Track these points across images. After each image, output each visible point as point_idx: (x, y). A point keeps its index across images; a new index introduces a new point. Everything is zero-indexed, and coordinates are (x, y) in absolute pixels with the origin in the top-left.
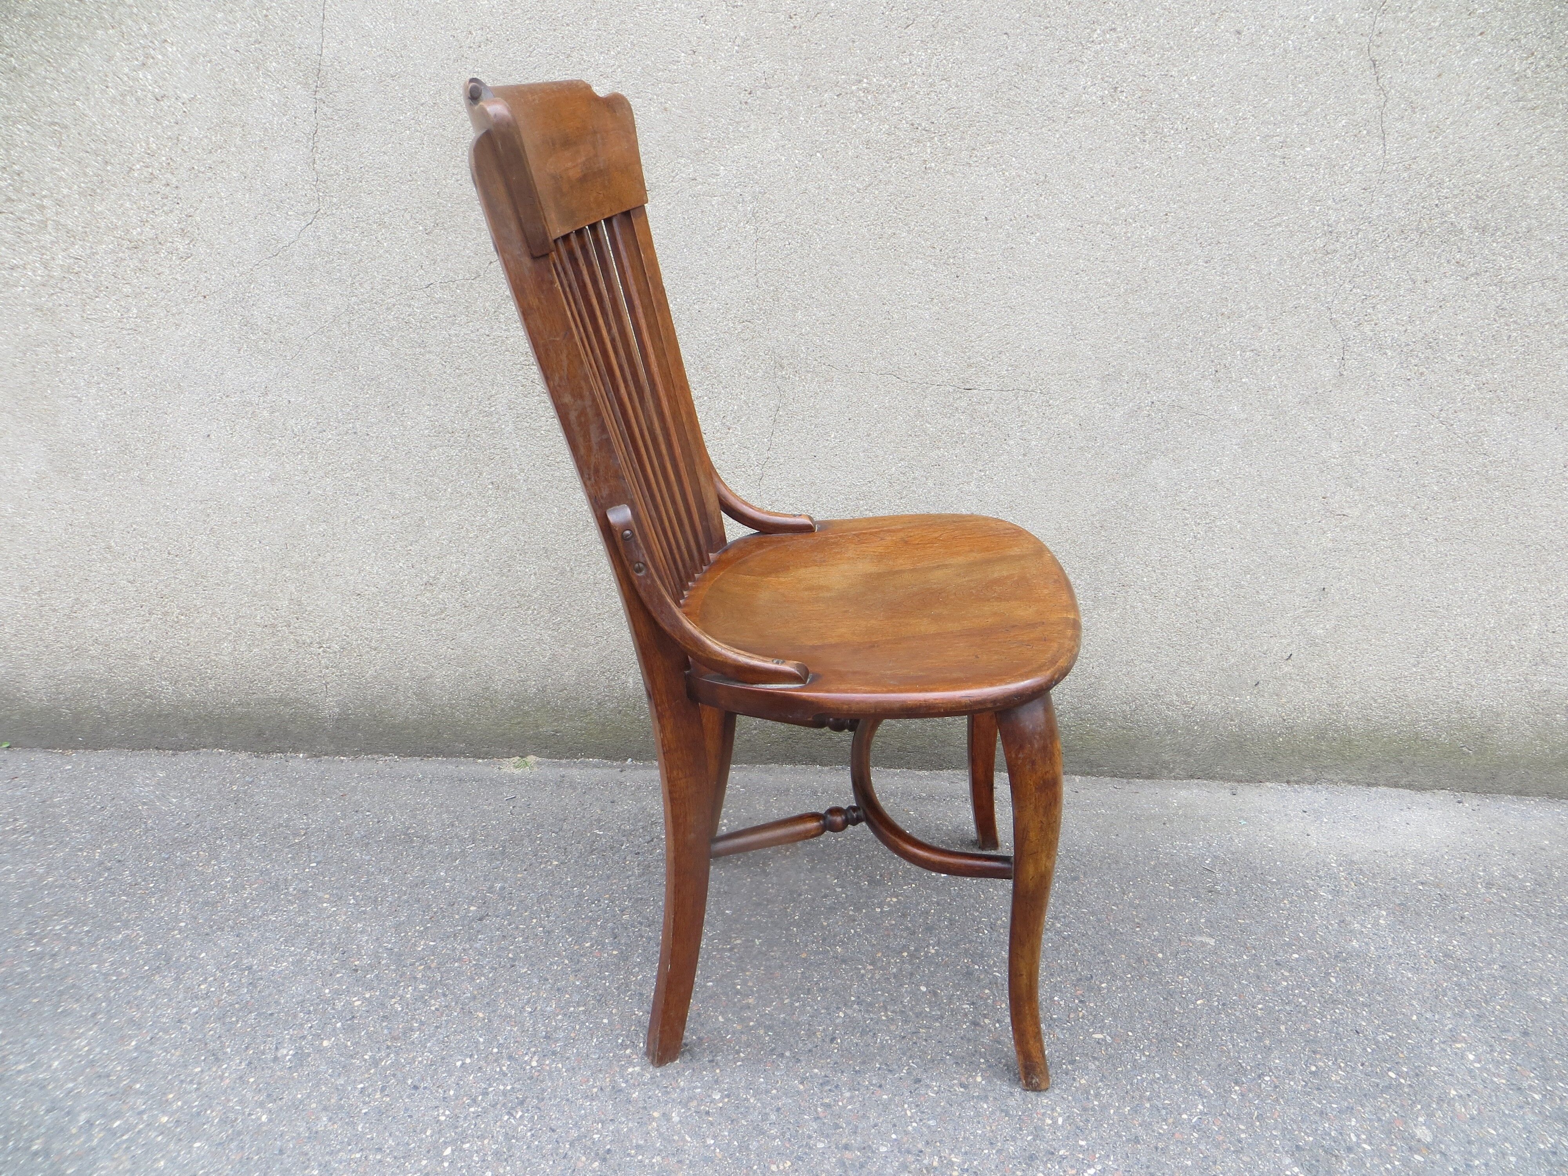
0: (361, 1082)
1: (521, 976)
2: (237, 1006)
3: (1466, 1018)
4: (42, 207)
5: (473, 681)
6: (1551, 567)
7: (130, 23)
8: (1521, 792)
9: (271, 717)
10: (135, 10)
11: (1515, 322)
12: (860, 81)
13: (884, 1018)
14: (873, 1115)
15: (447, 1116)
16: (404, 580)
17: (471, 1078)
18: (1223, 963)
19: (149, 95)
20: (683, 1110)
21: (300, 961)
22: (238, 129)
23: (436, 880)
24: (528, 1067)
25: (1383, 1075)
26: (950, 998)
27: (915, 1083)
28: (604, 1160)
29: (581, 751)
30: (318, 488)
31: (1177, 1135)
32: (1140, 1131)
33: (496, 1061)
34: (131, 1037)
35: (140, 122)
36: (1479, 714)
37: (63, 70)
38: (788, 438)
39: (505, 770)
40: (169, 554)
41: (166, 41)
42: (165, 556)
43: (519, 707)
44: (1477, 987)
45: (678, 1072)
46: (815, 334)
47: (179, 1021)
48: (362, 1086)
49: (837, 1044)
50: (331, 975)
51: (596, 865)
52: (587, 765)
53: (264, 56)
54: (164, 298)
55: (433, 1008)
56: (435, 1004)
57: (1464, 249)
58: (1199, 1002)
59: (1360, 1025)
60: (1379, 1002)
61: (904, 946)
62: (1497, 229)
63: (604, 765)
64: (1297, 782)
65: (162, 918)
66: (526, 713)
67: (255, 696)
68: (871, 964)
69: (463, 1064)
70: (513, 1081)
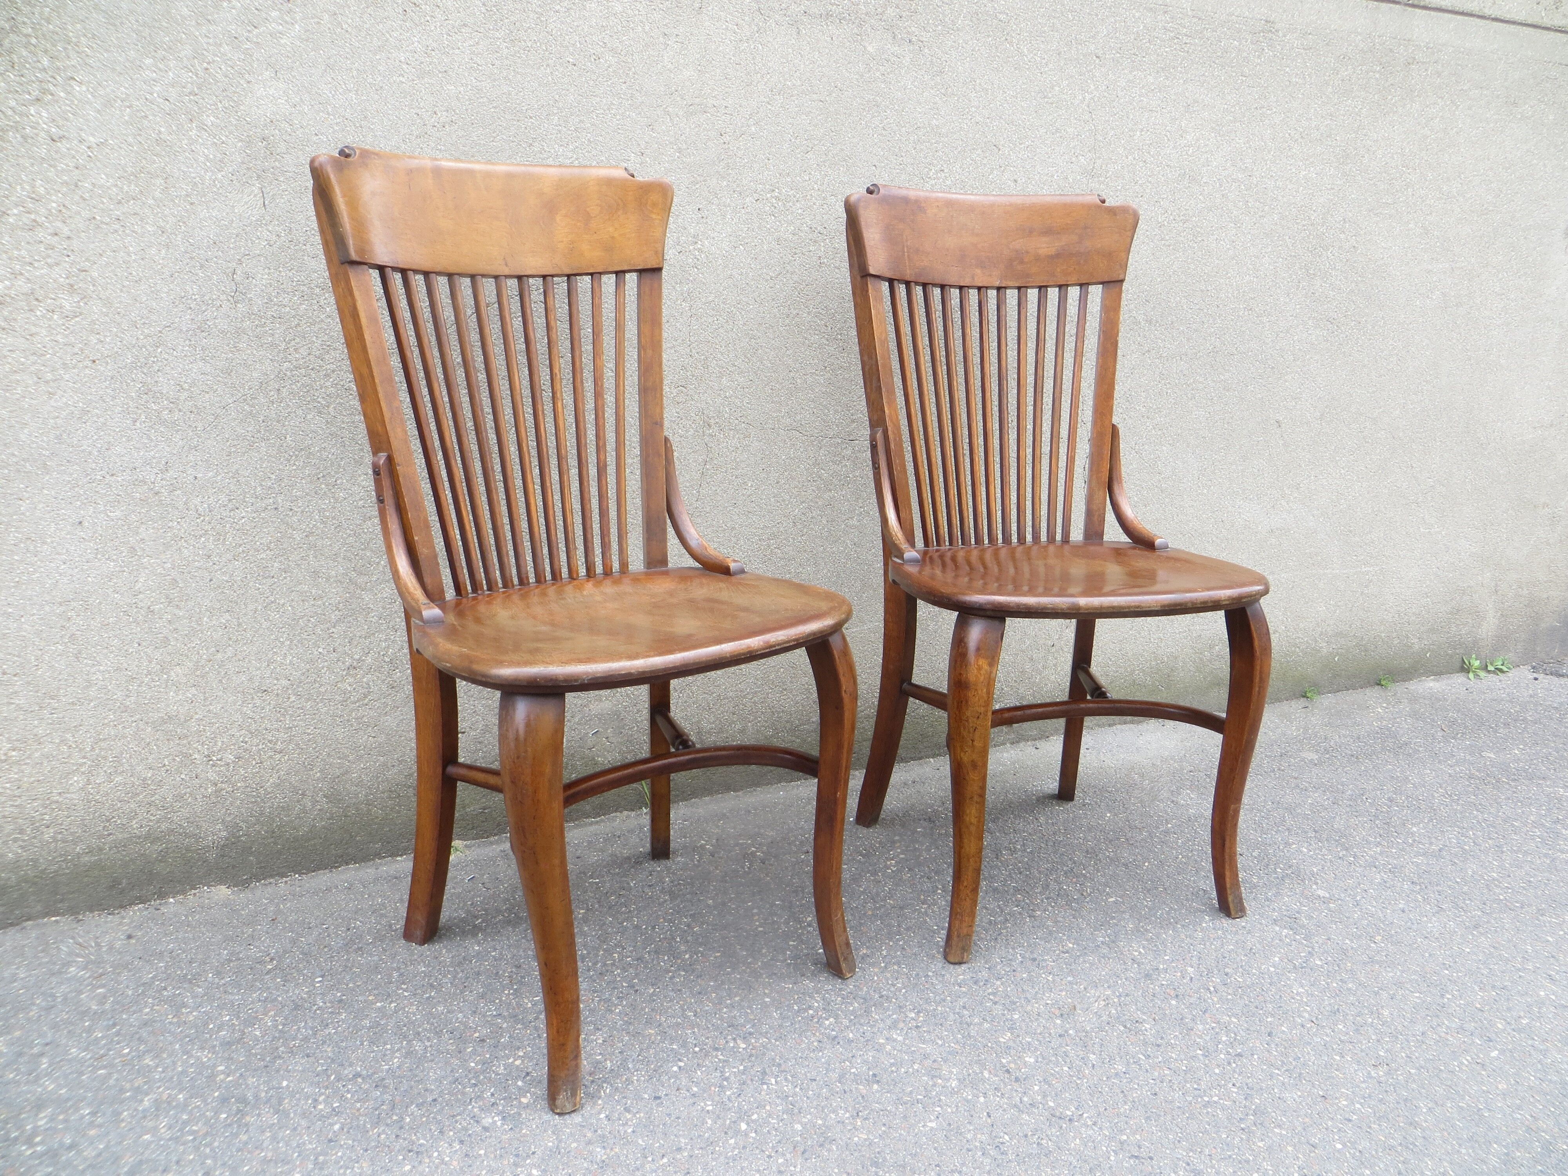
0: (599, 1113)
1: (653, 995)
2: (384, 1107)
7: (24, 53)
9: (131, 860)
10: (34, 41)
11: (1169, 383)
12: (773, 191)
15: (712, 1105)
16: (323, 668)
17: (699, 1074)
19: (43, 134)
20: (898, 1032)
22: (159, 181)
24: (740, 1050)
27: (1034, 961)
30: (224, 573)
33: (706, 1055)
38: (714, 488)
41: (73, 79)
46: (736, 397)
47: (330, 1141)
48: (603, 1115)
50: (460, 1052)
51: (623, 903)
53: (199, 108)
54: (35, 363)
55: (600, 1041)
67: (112, 838)
68: (923, 904)
69: (680, 1068)
70: (739, 1063)
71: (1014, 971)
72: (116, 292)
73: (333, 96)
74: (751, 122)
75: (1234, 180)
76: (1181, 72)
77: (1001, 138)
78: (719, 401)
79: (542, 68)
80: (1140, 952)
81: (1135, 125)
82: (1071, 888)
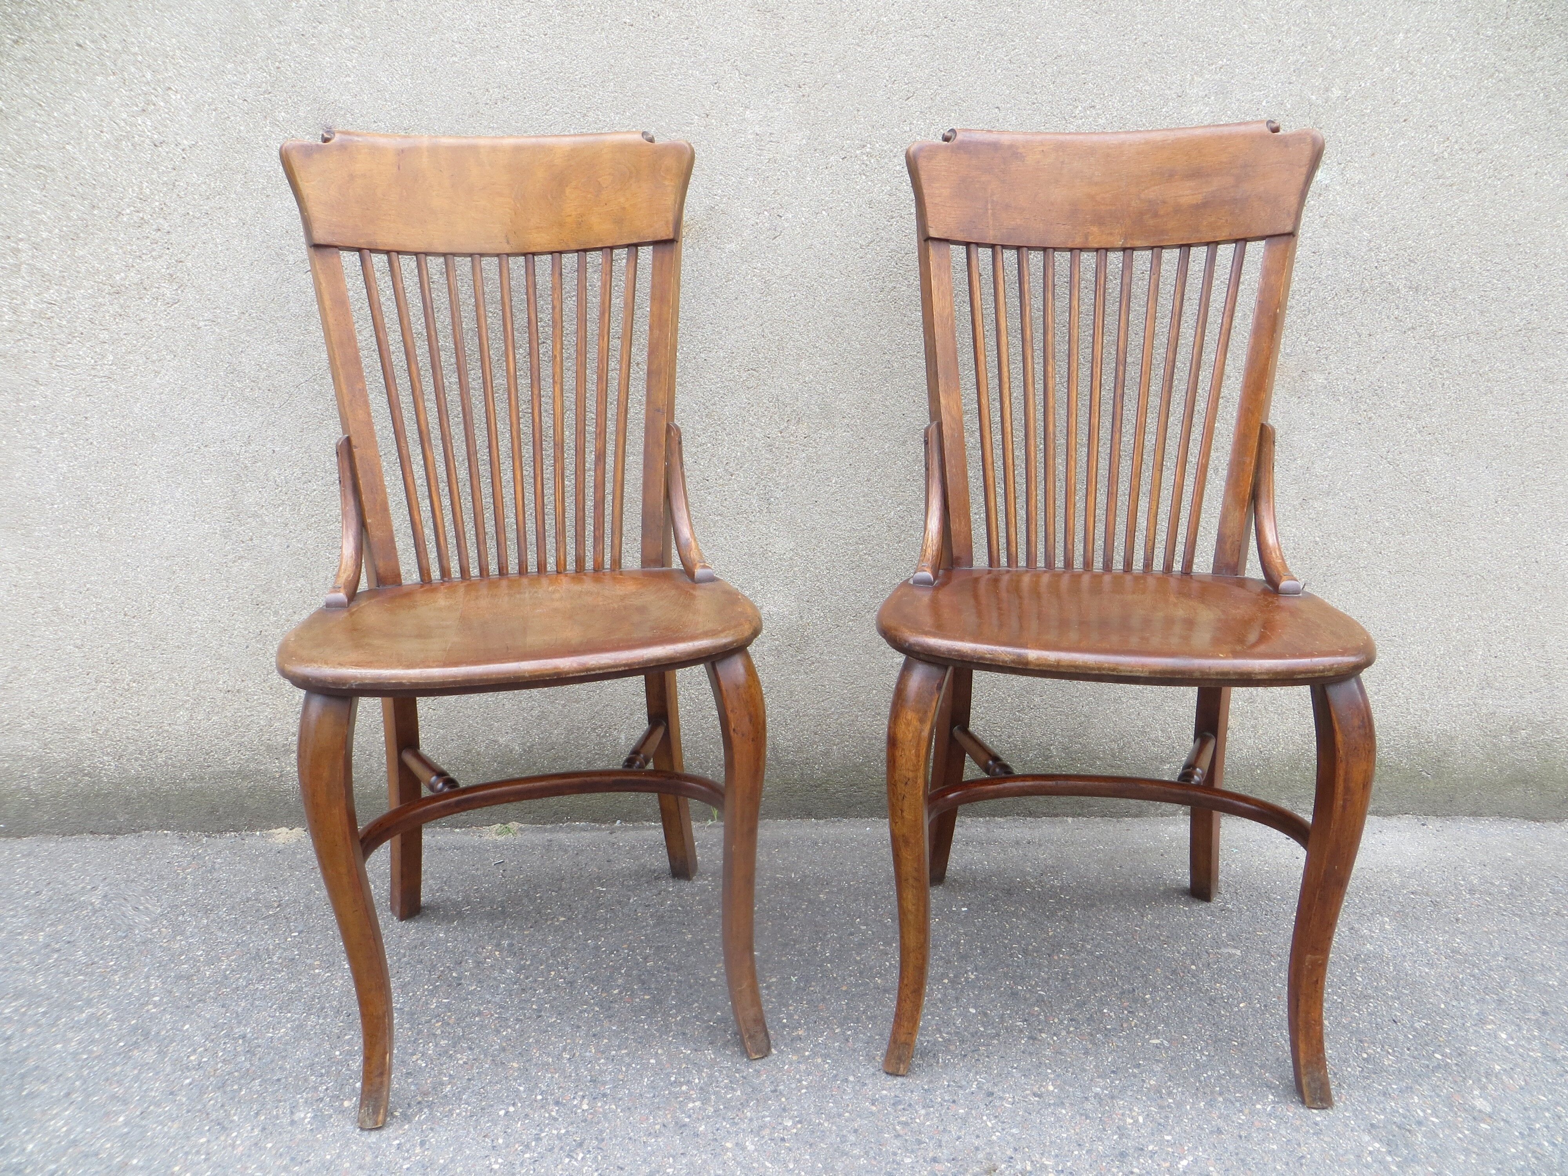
0: (396, 1138)
1: (551, 1025)
2: (236, 1074)
3: (1488, 1003)
4: (16, 251)
5: (454, 744)
6: (1490, 596)
7: (133, 70)
9: (226, 792)
10: (140, 58)
11: (1447, 371)
12: (864, 146)
13: (940, 1040)
14: (953, 1128)
15: (501, 1164)
17: (519, 1125)
19: (147, 141)
20: (756, 1139)
21: (300, 1026)
22: (239, 176)
23: (436, 942)
24: (579, 1111)
25: (1430, 1057)
26: (1002, 1017)
27: (988, 1096)
29: (568, 814)
30: (299, 541)
31: (1256, 1123)
32: (1221, 1123)
33: (542, 1107)
34: (117, 1114)
35: (134, 167)
36: (1434, 738)
37: (55, 114)
39: (485, 837)
40: (125, 615)
41: (170, 88)
42: (121, 617)
44: (1490, 977)
45: (742, 1104)
46: (818, 383)
47: (172, 1093)
48: (397, 1142)
50: (339, 1037)
51: (607, 919)
52: (574, 829)
53: (273, 106)
54: (144, 345)
55: (461, 1062)
56: (462, 1058)
57: (1401, 306)
58: (1241, 1005)
59: (1395, 1015)
60: (1407, 995)
61: (942, 974)
62: (1428, 289)
63: (593, 829)
65: (131, 994)
67: (210, 770)
69: (507, 1113)
70: (566, 1125)
71: (954, 1102)
72: (206, 280)
73: (391, 82)
74: (836, 69)
78: (796, 386)
81: (1397, 24)
82: (1112, 1014)
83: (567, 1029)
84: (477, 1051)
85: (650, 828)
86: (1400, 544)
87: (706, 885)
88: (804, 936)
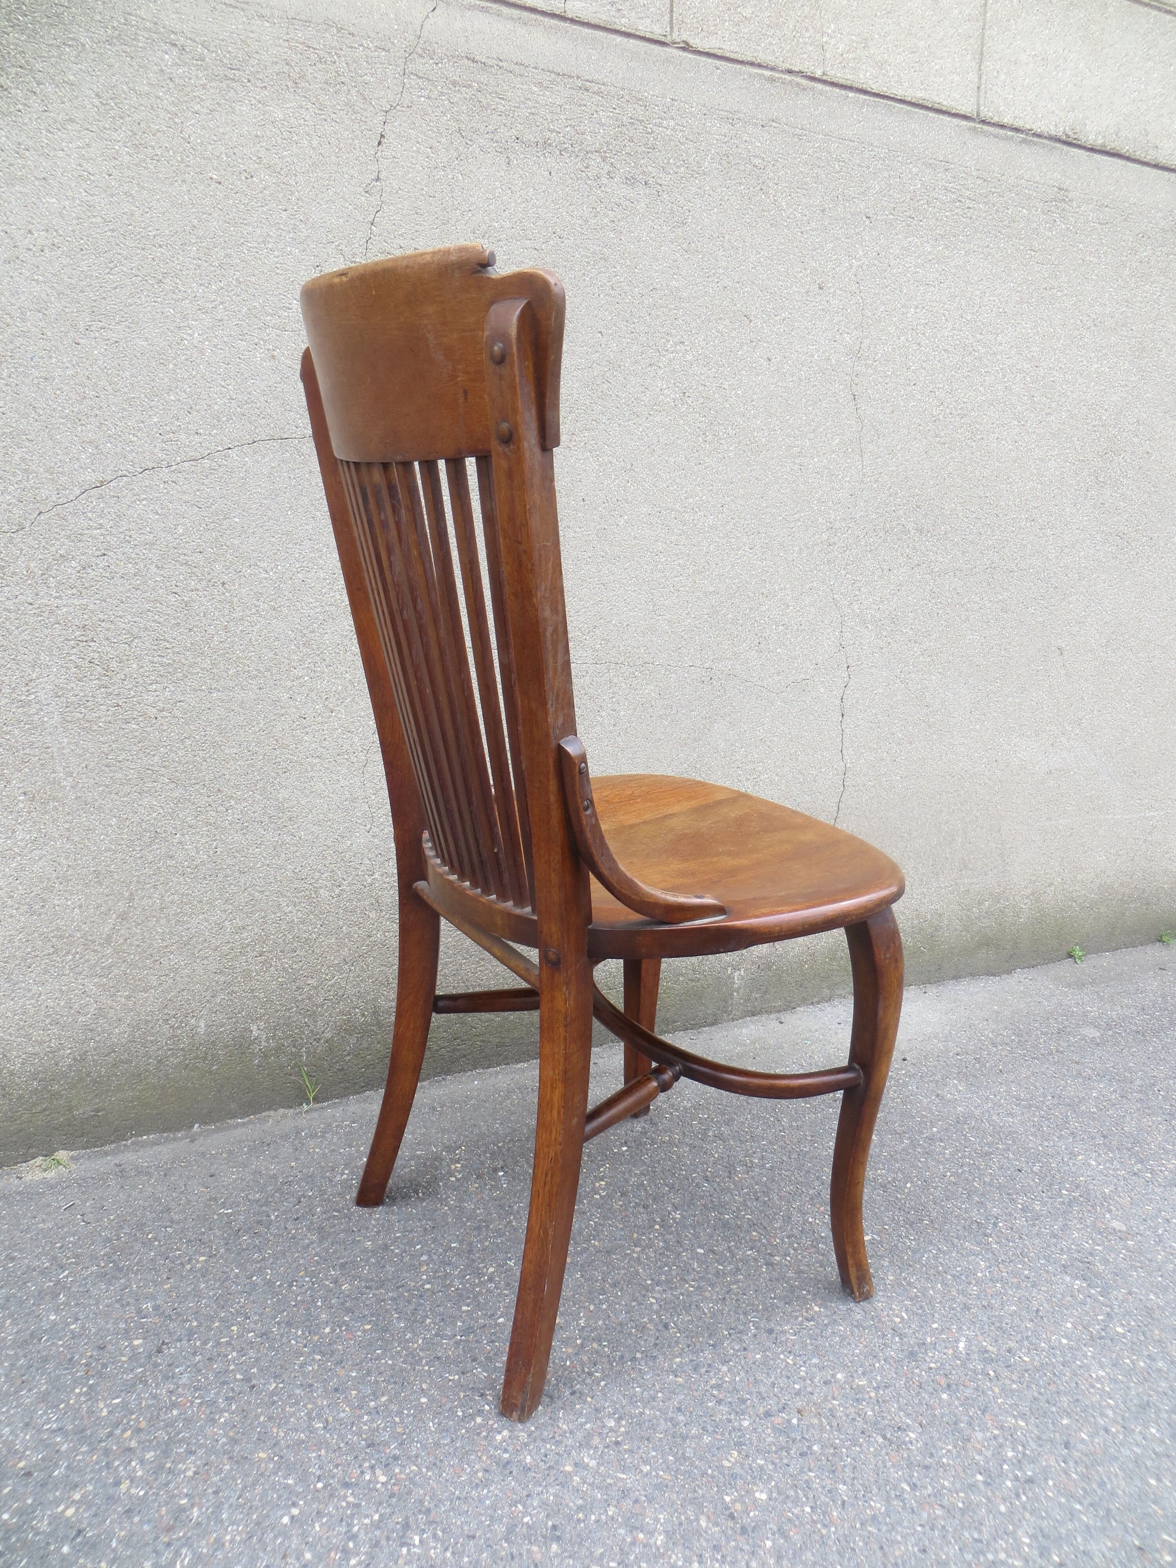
1: (273, 1393)
3: (1066, 1138)
8: (956, 977)
13: (691, 1289)
14: (760, 1376)
17: (318, 1528)
18: (896, 1151)
20: (591, 1452)
23: (51, 1328)
24: (379, 1486)
25: (1060, 1194)
26: (730, 1250)
27: (770, 1334)
28: (558, 1539)
29: (132, 1129)
31: (988, 1291)
32: (963, 1299)
33: (331, 1496)
39: (28, 1178)
43: (45, 1088)
45: (551, 1418)
49: (673, 1328)
52: (143, 1145)
55: (190, 1473)
56: (189, 1468)
57: (910, 546)
61: (650, 1220)
62: (929, 531)
63: (167, 1140)
64: (818, 1003)
66: (56, 1095)
68: (636, 1246)
69: (292, 1518)
70: (374, 1508)
71: (745, 1349)
75: (1019, 371)
76: (963, 242)
77: (753, 308)
79: (176, 184)
80: (902, 1318)
81: (909, 300)
82: (817, 1221)
83: (298, 1392)
84: (201, 1452)
85: (237, 1126)
86: (909, 752)
87: (347, 1180)
88: (491, 1214)
